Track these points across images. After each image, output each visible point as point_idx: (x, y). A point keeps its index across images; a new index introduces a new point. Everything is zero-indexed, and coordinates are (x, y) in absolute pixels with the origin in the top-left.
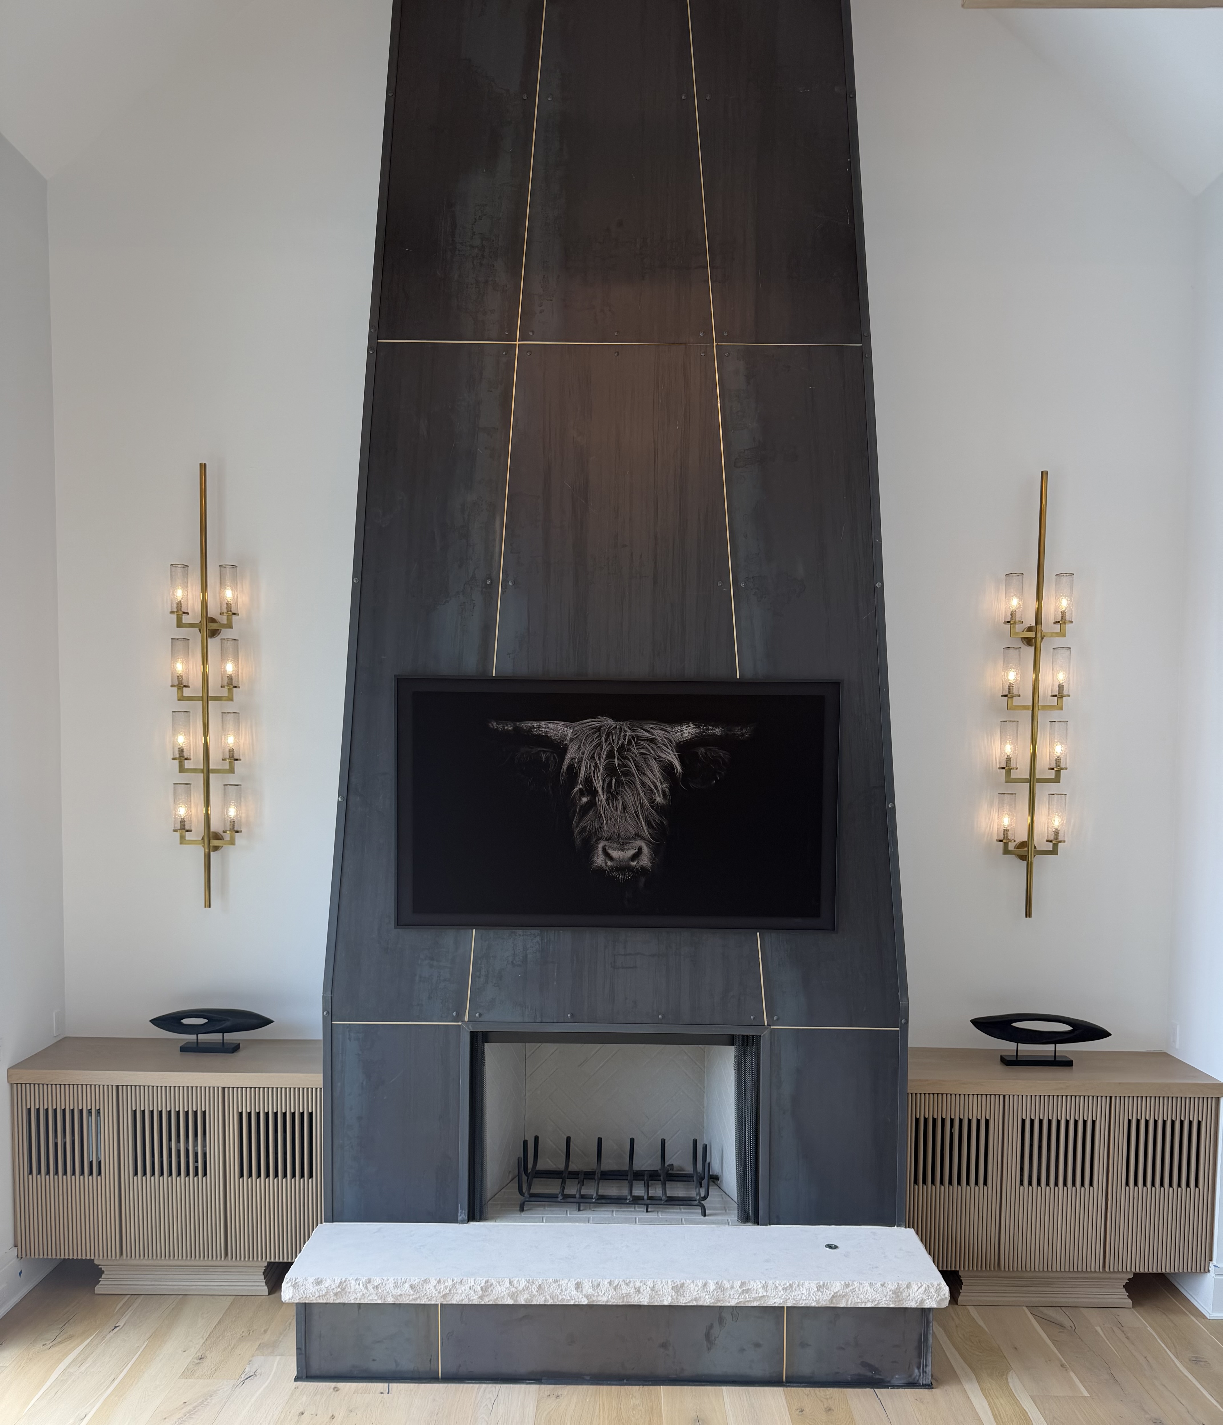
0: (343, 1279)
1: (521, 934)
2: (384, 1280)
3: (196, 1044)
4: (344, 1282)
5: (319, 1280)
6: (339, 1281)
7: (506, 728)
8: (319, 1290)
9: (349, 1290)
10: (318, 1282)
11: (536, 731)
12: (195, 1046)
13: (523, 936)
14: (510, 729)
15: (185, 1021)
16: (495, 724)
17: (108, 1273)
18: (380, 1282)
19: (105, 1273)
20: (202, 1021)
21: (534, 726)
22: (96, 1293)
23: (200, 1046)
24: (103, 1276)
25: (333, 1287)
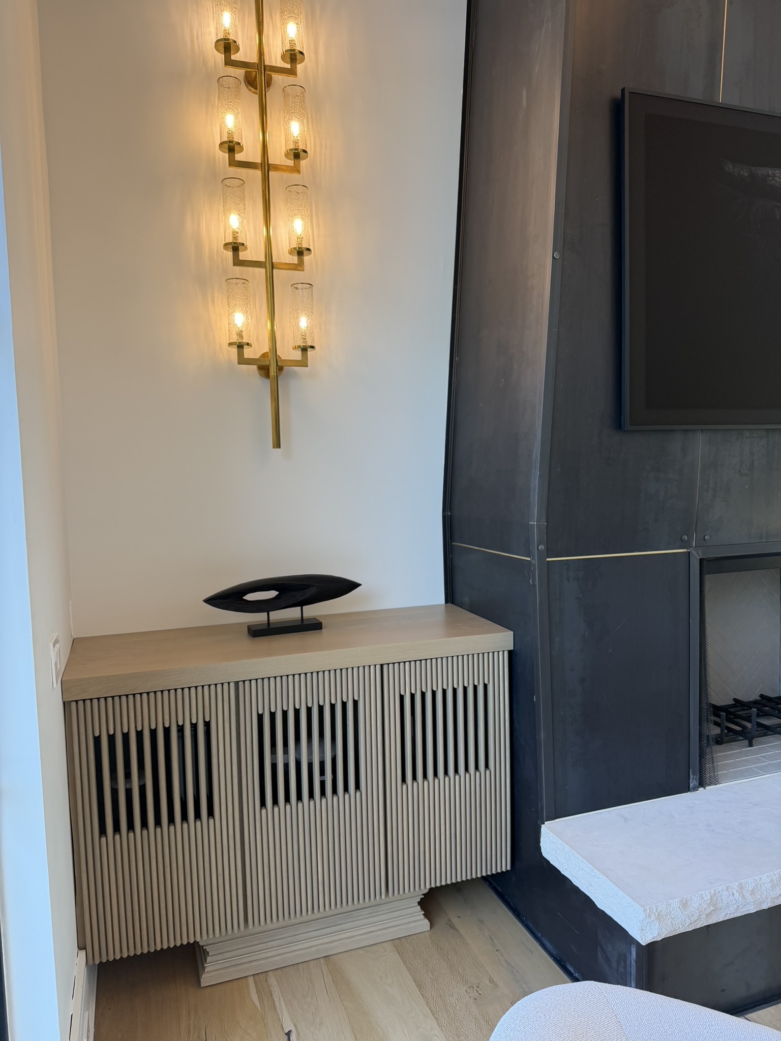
0: (713, 892)
1: (748, 436)
2: (756, 880)
3: (267, 625)
4: (715, 895)
5: (684, 901)
6: (709, 897)
7: (742, 173)
8: (690, 916)
9: (720, 906)
10: (684, 905)
11: (771, 181)
12: (266, 627)
13: (749, 438)
14: (746, 174)
15: (250, 597)
16: (731, 167)
17: (213, 953)
18: (754, 885)
19: (210, 954)
20: (273, 594)
21: (769, 174)
22: (202, 986)
23: (271, 627)
24: (209, 959)
25: (705, 906)
